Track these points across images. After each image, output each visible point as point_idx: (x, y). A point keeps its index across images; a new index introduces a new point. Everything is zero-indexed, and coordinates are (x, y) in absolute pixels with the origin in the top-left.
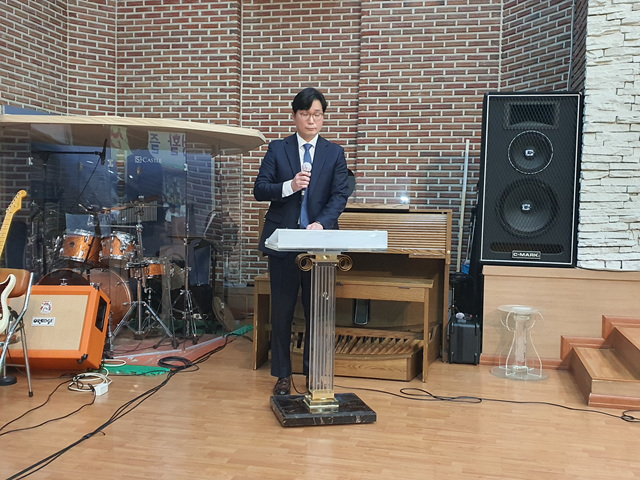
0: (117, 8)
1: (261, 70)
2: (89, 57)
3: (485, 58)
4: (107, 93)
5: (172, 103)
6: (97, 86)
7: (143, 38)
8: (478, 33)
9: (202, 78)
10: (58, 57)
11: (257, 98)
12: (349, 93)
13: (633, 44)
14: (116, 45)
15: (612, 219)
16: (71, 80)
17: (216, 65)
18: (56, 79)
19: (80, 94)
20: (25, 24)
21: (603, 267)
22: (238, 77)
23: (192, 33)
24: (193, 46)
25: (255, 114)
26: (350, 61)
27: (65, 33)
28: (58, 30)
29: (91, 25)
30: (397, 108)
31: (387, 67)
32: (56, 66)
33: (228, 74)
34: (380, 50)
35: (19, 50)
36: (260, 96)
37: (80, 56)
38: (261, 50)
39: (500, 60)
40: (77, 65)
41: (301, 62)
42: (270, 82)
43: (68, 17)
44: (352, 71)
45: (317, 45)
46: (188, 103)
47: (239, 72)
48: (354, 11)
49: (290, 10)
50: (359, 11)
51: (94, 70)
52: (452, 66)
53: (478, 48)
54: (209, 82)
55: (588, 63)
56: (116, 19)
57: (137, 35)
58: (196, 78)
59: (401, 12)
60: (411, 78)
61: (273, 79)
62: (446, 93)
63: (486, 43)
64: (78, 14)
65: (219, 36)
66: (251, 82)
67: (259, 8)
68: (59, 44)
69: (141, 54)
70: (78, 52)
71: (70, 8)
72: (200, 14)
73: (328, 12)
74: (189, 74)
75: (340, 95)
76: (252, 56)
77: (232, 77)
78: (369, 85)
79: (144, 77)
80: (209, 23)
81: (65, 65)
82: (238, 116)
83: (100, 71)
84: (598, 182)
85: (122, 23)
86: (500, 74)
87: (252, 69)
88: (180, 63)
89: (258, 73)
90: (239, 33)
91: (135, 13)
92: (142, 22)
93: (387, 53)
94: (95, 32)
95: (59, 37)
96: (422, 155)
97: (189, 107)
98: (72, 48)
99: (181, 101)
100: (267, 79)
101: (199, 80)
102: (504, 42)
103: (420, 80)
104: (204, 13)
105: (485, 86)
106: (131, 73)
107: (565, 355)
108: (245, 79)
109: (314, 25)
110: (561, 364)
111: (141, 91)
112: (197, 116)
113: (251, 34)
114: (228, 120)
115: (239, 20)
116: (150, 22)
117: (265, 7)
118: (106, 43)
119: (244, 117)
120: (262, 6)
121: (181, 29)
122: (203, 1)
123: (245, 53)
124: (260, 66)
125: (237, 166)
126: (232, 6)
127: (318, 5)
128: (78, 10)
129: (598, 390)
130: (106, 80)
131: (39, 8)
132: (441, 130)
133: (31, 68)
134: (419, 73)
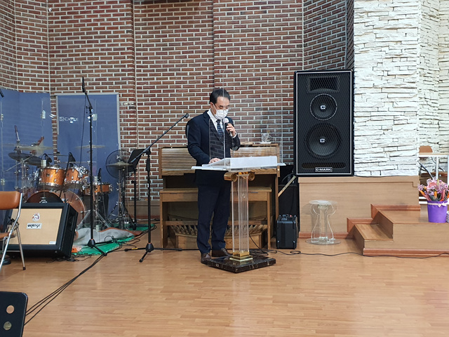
0: (48, 16)
1: (148, 56)
2: (30, 50)
3: (293, 47)
4: (43, 74)
5: (89, 80)
6: (36, 69)
7: (67, 37)
8: (288, 31)
9: (109, 63)
10: (11, 51)
12: (208, 70)
13: (381, 40)
14: (48, 41)
15: (374, 146)
16: (19, 66)
17: (118, 54)
18: (10, 66)
19: (25, 75)
21: (370, 175)
22: (133, 62)
23: (101, 33)
24: (102, 41)
25: (145, 85)
26: (207, 50)
27: (14, 35)
28: (10, 33)
29: (31, 29)
30: (239, 80)
31: (231, 54)
32: (10, 57)
33: (126, 59)
34: (226, 43)
36: (148, 73)
37: (25, 50)
38: (148, 43)
39: (303, 48)
40: (23, 56)
41: (175, 51)
42: (155, 64)
43: (16, 24)
44: (208, 56)
45: (185, 40)
46: (100, 80)
47: (134, 58)
48: (209, 17)
49: (166, 17)
50: (212, 17)
51: (34, 59)
52: (272, 52)
53: (289, 40)
54: (113, 65)
55: (355, 52)
56: (48, 25)
57: (62, 35)
58: (105, 62)
59: (239, 18)
60: (247, 60)
61: (157, 62)
62: (270, 70)
63: (294, 37)
64: (22, 21)
65: (119, 35)
66: (142, 64)
67: (145, 15)
68: (11, 42)
69: (66, 47)
70: (23, 47)
71: (17, 18)
72: (105, 20)
73: (191, 18)
74: (100, 60)
75: (202, 72)
76: (142, 47)
77: (129, 62)
78: (220, 65)
79: (68, 62)
80: (112, 26)
81: (15, 56)
82: (134, 87)
83: (38, 59)
84: (364, 124)
85: (52, 27)
86: (304, 57)
87: (142, 56)
88: (93, 53)
89: (147, 58)
90: (133, 32)
91: (60, 20)
92: (66, 26)
93: (231, 45)
94: (33, 33)
95: (10, 38)
96: (257, 109)
97: (101, 82)
98: (19, 44)
99: (94, 78)
100: (153, 62)
101: (107, 64)
102: (305, 36)
103: (253, 62)
104: (108, 20)
105: (294, 64)
106: (59, 60)
107: (350, 229)
108: (137, 62)
109: (183, 27)
110: (348, 235)
111: (66, 72)
112: (106, 88)
113: (141, 33)
114: (127, 90)
115: (133, 24)
116: (71, 26)
117: (149, 15)
118: (42, 40)
119: (138, 88)
120: (147, 14)
121: (93, 30)
122: (107, 11)
123: (137, 46)
124: (148, 54)
125: (135, 120)
126: (127, 14)
127: (185, 14)
128: (22, 19)
129: (368, 246)
130: (43, 65)
132: (268, 94)
134: (252, 57)
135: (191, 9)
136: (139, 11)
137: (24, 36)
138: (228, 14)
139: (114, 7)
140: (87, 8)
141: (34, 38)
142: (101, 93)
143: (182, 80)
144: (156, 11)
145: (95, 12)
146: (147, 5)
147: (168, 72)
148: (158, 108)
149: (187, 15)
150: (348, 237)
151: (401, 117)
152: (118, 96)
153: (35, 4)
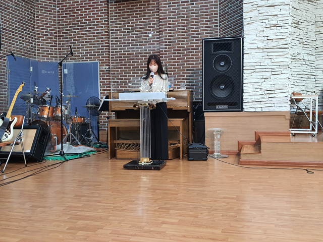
0: (57, 14)
2: (45, 35)
3: (212, 27)
4: (54, 50)
5: (81, 53)
6: (49, 47)
7: (68, 26)
8: (209, 16)
9: (93, 42)
10: (32, 35)
12: (156, 45)
13: (262, 15)
14: (57, 29)
15: (257, 90)
16: (38, 45)
17: (99, 36)
18: (31, 45)
19: (42, 51)
20: (16, 21)
21: (254, 111)
22: (109, 41)
23: (89, 23)
24: (89, 28)
25: (116, 56)
26: (156, 31)
27: (35, 25)
28: (31, 24)
29: (46, 21)
30: (176, 50)
31: (171, 33)
32: (31, 39)
33: (104, 39)
34: (168, 26)
35: (13, 32)
36: (118, 48)
37: (42, 35)
38: (118, 28)
39: (219, 27)
40: (40, 39)
41: (135, 32)
42: (122, 42)
43: (36, 18)
44: (156, 35)
45: (141, 25)
46: (88, 53)
47: (109, 38)
49: (130, 10)
50: (158, 9)
51: (48, 40)
52: (198, 31)
53: (209, 23)
54: (96, 43)
55: (244, 24)
56: (57, 19)
57: (66, 25)
58: (91, 42)
59: (176, 9)
60: (181, 37)
61: (124, 40)
62: (196, 43)
63: (212, 20)
65: (100, 23)
66: (114, 42)
67: (116, 10)
68: (32, 30)
69: (67, 33)
70: (40, 33)
71: (37, 14)
73: (145, 10)
74: (88, 40)
75: (152, 46)
76: (114, 31)
77: (106, 41)
78: (163, 41)
79: (69, 42)
80: (96, 18)
81: (35, 39)
82: (109, 57)
83: (50, 41)
85: (59, 20)
87: (114, 37)
88: (84, 36)
89: (117, 38)
90: (108, 21)
91: (64, 15)
92: (68, 19)
93: (171, 27)
94: (48, 24)
95: (32, 27)
96: (187, 70)
97: (88, 54)
98: (37, 31)
99: (85, 52)
102: (220, 19)
103: (185, 38)
104: (93, 14)
106: (64, 41)
108: (111, 41)
109: (140, 16)
112: (92, 58)
113: (114, 22)
114: (105, 59)
115: (108, 16)
116: (71, 19)
117: (119, 10)
118: (53, 28)
119: (112, 58)
120: (118, 9)
121: (84, 21)
122: (92, 8)
123: (111, 30)
124: (118, 35)
125: (109, 79)
126: (105, 10)
127: (141, 8)
128: (40, 15)
129: (243, 158)
130: (53, 45)
131: (22, 14)
132: (195, 59)
133: (19, 40)
134: (184, 35)
135: (145, 5)
136: (112, 8)
137: (41, 26)
138: (169, 6)
139: (96, 5)
140: (81, 7)
141: (48, 27)
142: (89, 62)
143: (139, 52)
144: (123, 7)
145: (85, 9)
146: (117, 4)
147: (131, 47)
148: (124, 71)
149: (143, 9)
150: (238, 154)
151: (277, 70)
152: (99, 63)
153: (49, 6)
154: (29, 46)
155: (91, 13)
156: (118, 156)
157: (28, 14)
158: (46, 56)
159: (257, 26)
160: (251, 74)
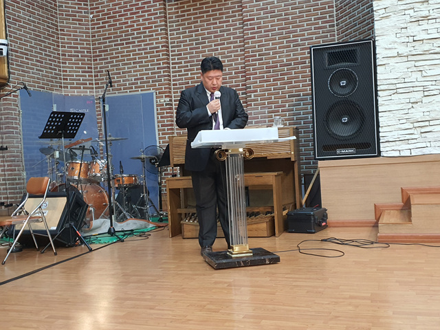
0: (90, 23)
2: (74, 56)
3: (325, 27)
4: (87, 78)
5: (128, 80)
6: (81, 74)
7: (107, 41)
8: (319, 12)
10: (54, 57)
11: (181, 71)
12: (240, 61)
14: (91, 47)
16: (64, 71)
17: (153, 52)
18: (53, 71)
19: (70, 79)
20: (30, 38)
22: (168, 59)
23: (137, 34)
24: (139, 42)
25: (180, 81)
26: (238, 40)
27: (58, 42)
28: (53, 41)
29: (74, 36)
30: (270, 67)
31: (261, 41)
32: (53, 63)
33: (161, 57)
34: (256, 30)
35: (27, 54)
36: (183, 69)
37: (69, 56)
38: (181, 39)
39: (336, 27)
40: (67, 62)
41: (207, 44)
42: (189, 59)
43: (59, 32)
44: (240, 46)
45: (216, 32)
46: (138, 79)
47: (169, 55)
48: (238, 7)
49: (197, 11)
50: (241, 6)
51: (79, 64)
52: (304, 35)
53: (320, 21)
54: (150, 64)
56: (90, 30)
57: (104, 39)
58: (142, 62)
59: (267, 4)
60: (278, 46)
61: (190, 57)
62: (301, 54)
63: (325, 17)
64: (66, 29)
65: (154, 33)
66: (176, 61)
67: (178, 12)
68: (54, 49)
69: (107, 51)
70: (67, 54)
71: (61, 26)
73: (221, 9)
74: (137, 60)
75: (233, 63)
76: (176, 44)
77: (164, 59)
78: (251, 54)
79: (109, 65)
80: (147, 26)
81: (59, 62)
82: (170, 84)
83: (82, 64)
85: (94, 32)
86: (337, 36)
87: (176, 53)
88: (131, 54)
89: (180, 55)
90: (167, 30)
91: (101, 25)
92: (106, 30)
93: (261, 32)
94: (77, 40)
95: (54, 45)
96: (289, 96)
97: (139, 81)
98: (63, 51)
99: (133, 78)
100: (187, 58)
101: (144, 64)
102: (337, 15)
103: (284, 47)
104: (143, 20)
106: (102, 64)
107: (378, 217)
108: (172, 59)
109: (214, 19)
110: (376, 223)
112: (144, 87)
113: (174, 30)
114: (163, 87)
115: (166, 22)
116: (111, 30)
117: (182, 12)
118: (85, 46)
119: (174, 85)
120: (180, 10)
121: (130, 32)
122: (142, 12)
123: (171, 43)
124: (181, 50)
126: (160, 13)
127: (215, 6)
128: (65, 27)
129: (383, 231)
130: (87, 70)
131: (39, 28)
132: (301, 79)
133: (36, 65)
134: (283, 43)
136: (172, 9)
137: (68, 43)
139: (148, 7)
140: (125, 11)
141: (77, 44)
142: (140, 92)
144: (187, 7)
145: (131, 14)
146: (179, 2)
149: (217, 7)
150: (376, 225)
151: (432, 88)
152: (155, 94)
153: (78, 12)
154: (51, 73)
155: (141, 19)
156: (187, 234)
157: (48, 26)
158: (76, 88)
159: (395, 20)
160: (390, 98)
